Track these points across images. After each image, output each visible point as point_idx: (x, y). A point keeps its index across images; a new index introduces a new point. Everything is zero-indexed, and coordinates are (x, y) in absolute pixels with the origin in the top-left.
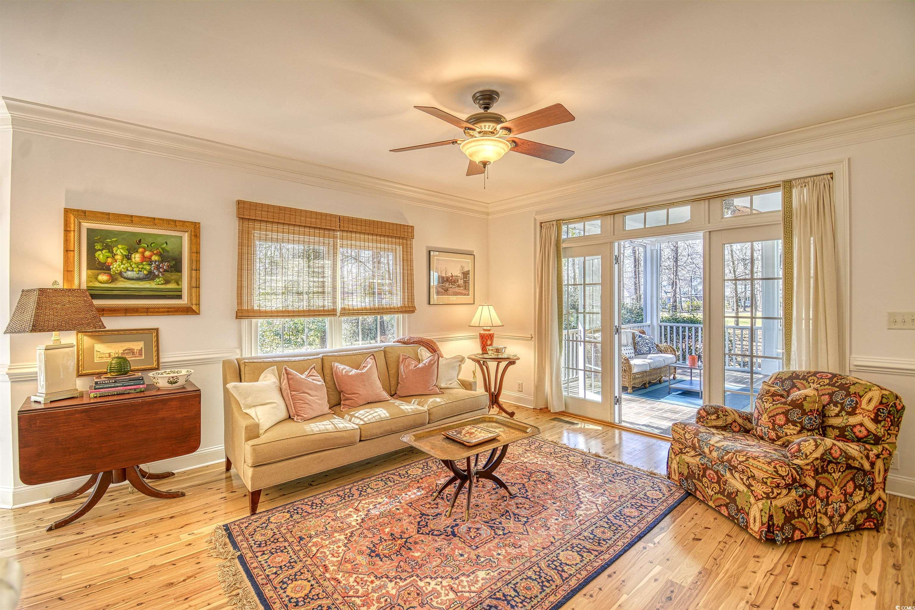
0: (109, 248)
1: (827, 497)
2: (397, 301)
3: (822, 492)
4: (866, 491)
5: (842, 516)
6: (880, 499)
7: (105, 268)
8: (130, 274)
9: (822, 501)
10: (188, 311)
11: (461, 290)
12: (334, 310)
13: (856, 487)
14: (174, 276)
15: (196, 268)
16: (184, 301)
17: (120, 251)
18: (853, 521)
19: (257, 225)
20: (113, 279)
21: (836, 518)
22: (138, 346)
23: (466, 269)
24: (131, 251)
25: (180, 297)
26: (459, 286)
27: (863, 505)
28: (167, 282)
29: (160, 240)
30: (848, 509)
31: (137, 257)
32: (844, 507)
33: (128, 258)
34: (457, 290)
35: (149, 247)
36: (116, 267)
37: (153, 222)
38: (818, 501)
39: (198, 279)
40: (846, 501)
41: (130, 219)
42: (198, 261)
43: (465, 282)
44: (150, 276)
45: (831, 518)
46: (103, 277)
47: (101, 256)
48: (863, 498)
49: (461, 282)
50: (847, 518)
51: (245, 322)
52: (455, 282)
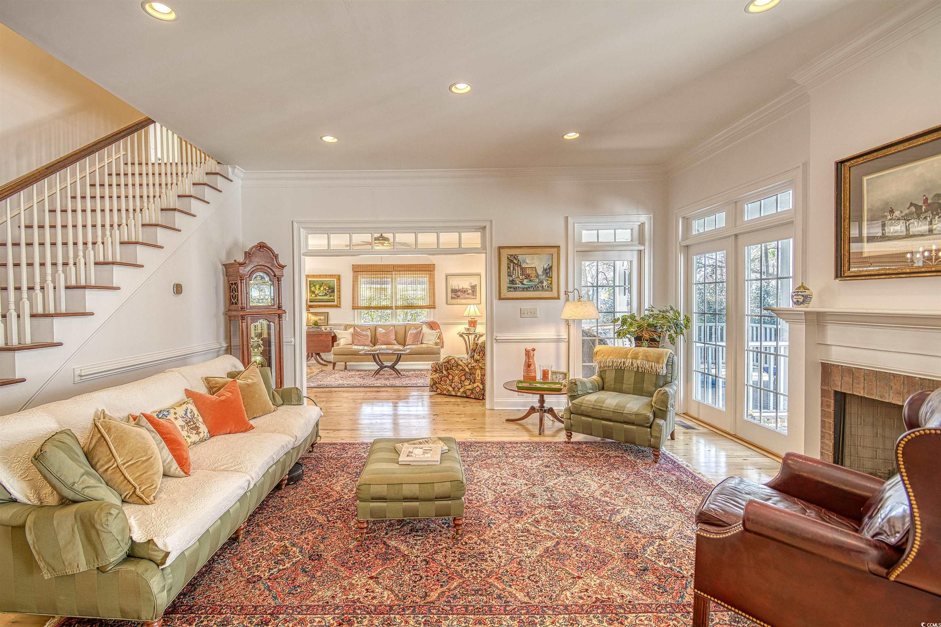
0: (314, 286)
1: (452, 380)
2: (426, 303)
3: (450, 377)
4: (471, 381)
5: (459, 389)
6: (478, 386)
7: (314, 292)
8: (320, 294)
9: (450, 380)
10: (337, 306)
11: (470, 296)
12: (392, 307)
13: (466, 379)
14: (332, 294)
15: (339, 291)
16: (335, 303)
17: (317, 287)
18: (465, 392)
19: (359, 273)
20: (316, 296)
21: (456, 389)
22: (322, 318)
23: (474, 284)
24: (321, 286)
25: (334, 302)
26: (468, 294)
27: (470, 387)
28: (331, 296)
29: (328, 282)
30: (462, 387)
31: (322, 289)
32: (460, 385)
33: (320, 289)
34: (467, 296)
35: (325, 285)
36: (317, 292)
37: (326, 276)
38: (448, 380)
39: (340, 295)
40: (461, 383)
41: (320, 276)
42: (340, 289)
43: (473, 292)
44: (326, 295)
45: (454, 388)
46: (313, 295)
47: (313, 289)
48: (469, 384)
49: (470, 291)
50: (462, 390)
51: (356, 311)
52: (465, 291)
